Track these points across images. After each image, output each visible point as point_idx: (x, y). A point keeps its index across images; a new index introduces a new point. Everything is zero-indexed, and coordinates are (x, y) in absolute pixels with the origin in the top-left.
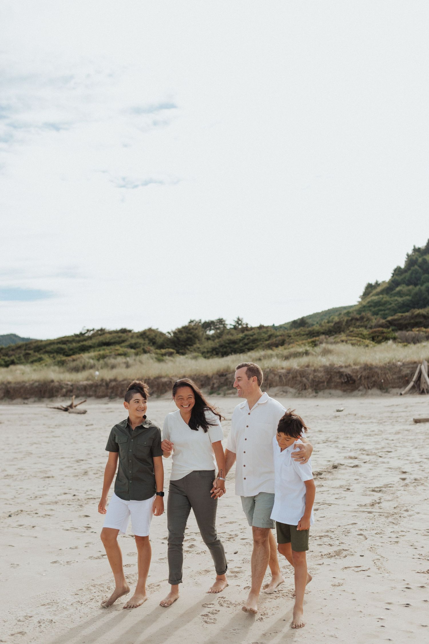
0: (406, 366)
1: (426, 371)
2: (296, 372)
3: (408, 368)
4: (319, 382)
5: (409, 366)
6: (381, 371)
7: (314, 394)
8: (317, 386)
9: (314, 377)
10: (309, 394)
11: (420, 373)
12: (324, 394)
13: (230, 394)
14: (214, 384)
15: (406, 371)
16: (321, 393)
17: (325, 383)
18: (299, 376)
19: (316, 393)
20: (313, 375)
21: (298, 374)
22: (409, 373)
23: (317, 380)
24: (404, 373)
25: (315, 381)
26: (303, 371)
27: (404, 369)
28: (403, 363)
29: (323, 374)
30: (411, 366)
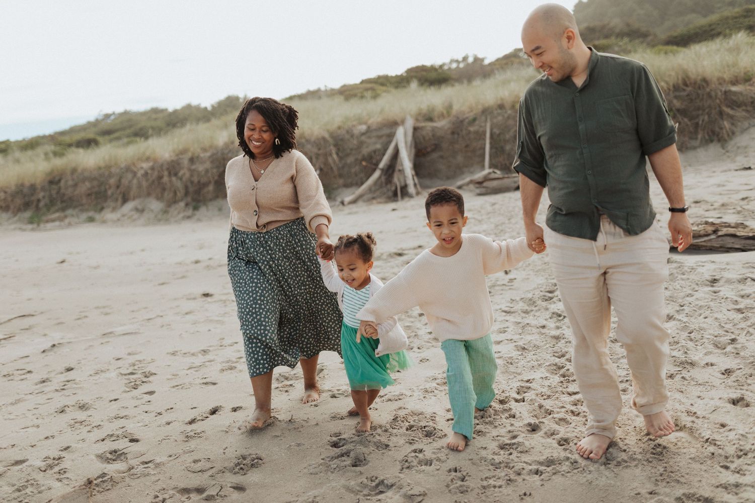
0: (374, 134)
1: (406, 143)
2: (162, 165)
4: (202, 186)
5: (380, 133)
6: (319, 149)
7: (190, 212)
8: (198, 192)
9: (192, 176)
10: (179, 213)
11: (396, 152)
12: (208, 210)
13: (53, 221)
14: (39, 201)
16: (203, 210)
17: (211, 188)
18: (166, 173)
19: (196, 208)
21: (164, 168)
22: (379, 150)
23: (195, 179)
24: (365, 151)
25: (192, 182)
26: (172, 161)
27: (368, 141)
28: (369, 127)
29: (208, 165)
30: (386, 131)
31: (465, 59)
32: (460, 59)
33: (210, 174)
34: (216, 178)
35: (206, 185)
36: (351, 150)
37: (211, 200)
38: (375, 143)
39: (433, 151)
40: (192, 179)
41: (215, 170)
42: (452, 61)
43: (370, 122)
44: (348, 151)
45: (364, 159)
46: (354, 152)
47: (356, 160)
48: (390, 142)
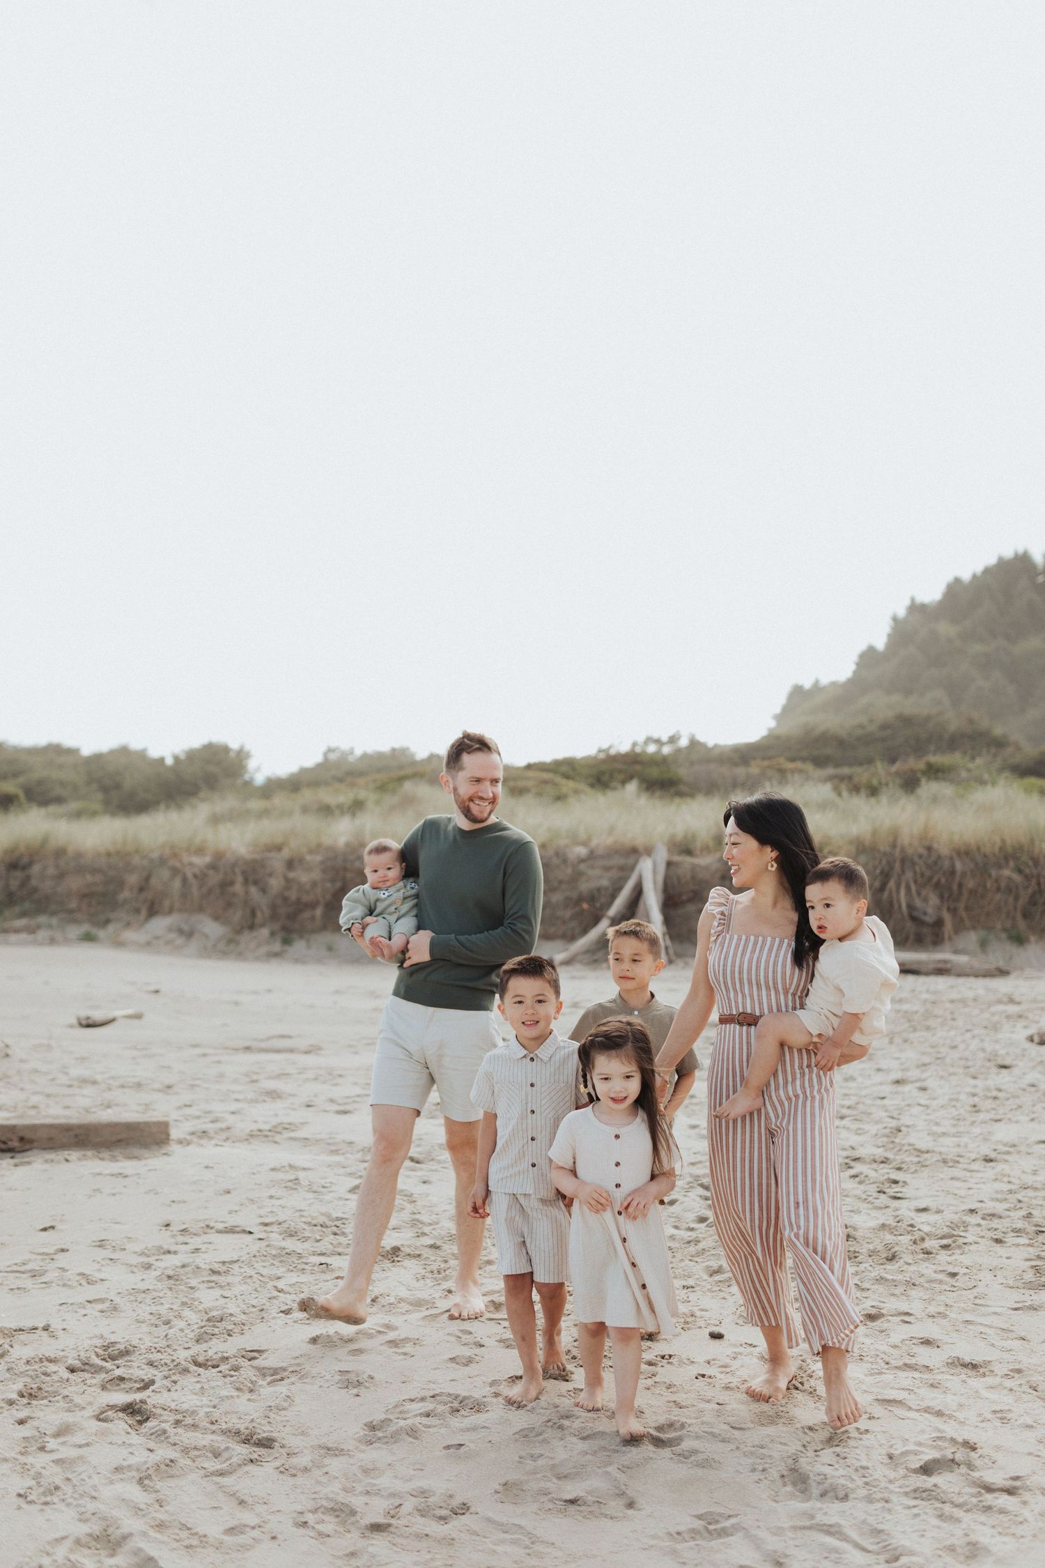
0: (600, 863)
1: (655, 883)
2: (234, 865)
3: (607, 869)
4: (301, 906)
5: (609, 863)
7: (277, 946)
8: (292, 917)
9: (287, 888)
10: (259, 945)
11: (638, 892)
12: (309, 947)
13: (17, 931)
15: (597, 879)
16: (299, 946)
17: (319, 912)
18: (240, 879)
19: (287, 942)
20: (287, 880)
21: (237, 870)
22: (606, 889)
23: (293, 895)
24: (585, 886)
25: (285, 899)
26: (255, 861)
27: (591, 872)
28: (592, 852)
29: (316, 875)
30: (618, 861)
31: (673, 740)
32: (665, 738)
33: (319, 890)
34: (328, 897)
35: (312, 906)
36: (561, 882)
37: (313, 931)
38: (600, 877)
39: (690, 900)
40: (286, 894)
41: (328, 885)
42: (649, 740)
43: (594, 843)
44: (556, 884)
45: (580, 899)
46: (564, 886)
47: (567, 898)
48: (625, 879)
